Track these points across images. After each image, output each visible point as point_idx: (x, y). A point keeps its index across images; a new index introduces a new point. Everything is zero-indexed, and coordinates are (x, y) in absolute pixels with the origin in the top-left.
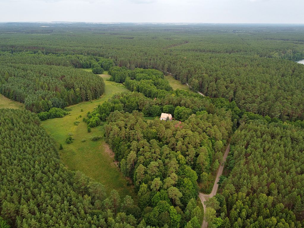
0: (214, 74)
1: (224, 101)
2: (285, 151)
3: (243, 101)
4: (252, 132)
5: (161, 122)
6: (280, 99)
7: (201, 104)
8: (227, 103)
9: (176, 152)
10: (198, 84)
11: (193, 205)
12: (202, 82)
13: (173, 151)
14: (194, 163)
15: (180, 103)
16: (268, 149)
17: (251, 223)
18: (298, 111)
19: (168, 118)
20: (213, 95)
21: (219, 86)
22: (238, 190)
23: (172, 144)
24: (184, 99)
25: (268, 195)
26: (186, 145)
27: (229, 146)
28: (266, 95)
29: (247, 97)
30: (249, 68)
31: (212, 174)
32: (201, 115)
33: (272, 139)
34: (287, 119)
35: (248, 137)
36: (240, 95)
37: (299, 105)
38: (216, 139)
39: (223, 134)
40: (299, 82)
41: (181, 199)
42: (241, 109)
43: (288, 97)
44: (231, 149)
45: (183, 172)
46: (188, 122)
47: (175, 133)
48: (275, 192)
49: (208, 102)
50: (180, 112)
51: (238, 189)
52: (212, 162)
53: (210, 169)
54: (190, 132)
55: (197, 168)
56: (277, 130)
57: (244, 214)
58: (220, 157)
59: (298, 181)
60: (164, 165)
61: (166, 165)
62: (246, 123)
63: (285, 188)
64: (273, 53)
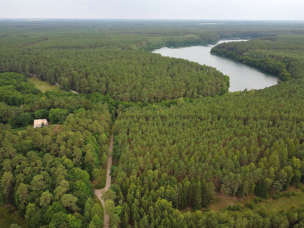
0: (83, 70)
1: (99, 95)
2: (159, 128)
3: (116, 92)
4: (130, 119)
5: (36, 129)
6: (146, 85)
7: (76, 102)
8: (102, 97)
9: (61, 157)
10: (69, 82)
11: (91, 204)
12: (73, 80)
13: (57, 158)
14: (82, 163)
15: (53, 105)
16: (146, 131)
17: (145, 199)
18: (161, 93)
19: (43, 124)
20: (87, 91)
21: (91, 81)
22: (129, 175)
23: (55, 150)
24: (57, 101)
25: (154, 170)
26: (70, 148)
27: (112, 137)
28: (134, 83)
29: (118, 88)
30: (115, 61)
31: (103, 168)
32: (79, 113)
33: (147, 121)
34: (155, 102)
35: (127, 124)
36: (112, 87)
37: (160, 88)
38: (99, 134)
39: (104, 127)
40: (156, 69)
41: (77, 204)
42: (115, 100)
43: (151, 83)
44: (115, 139)
45: (74, 176)
46: (67, 124)
47: (55, 137)
48: (158, 165)
49: (83, 99)
50: (56, 114)
51: (129, 173)
52: (100, 156)
53: (100, 164)
54: (71, 133)
55: (87, 167)
56: (149, 112)
57: (138, 193)
58: (106, 149)
59: (172, 150)
60: (51, 175)
61: (52, 174)
62: (122, 112)
63: (165, 159)
64: (132, 45)
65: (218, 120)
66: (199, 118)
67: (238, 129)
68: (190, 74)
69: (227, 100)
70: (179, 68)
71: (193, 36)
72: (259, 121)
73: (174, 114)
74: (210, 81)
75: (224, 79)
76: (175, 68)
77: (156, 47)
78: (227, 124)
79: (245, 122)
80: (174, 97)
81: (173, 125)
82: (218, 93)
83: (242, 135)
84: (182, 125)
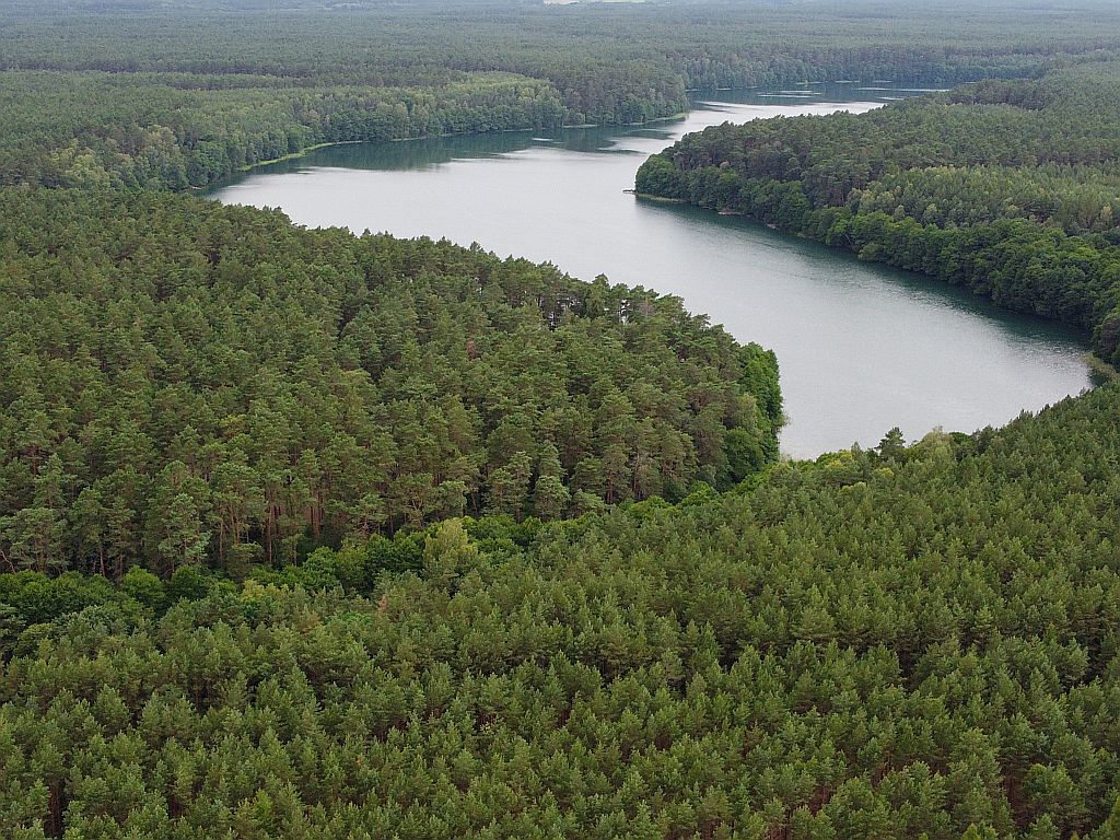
2: (296, 762)
4: (68, 708)
16: (197, 787)
18: (300, 496)
28: (91, 431)
33: (202, 709)
34: (257, 561)
35: (49, 751)
37: (294, 455)
40: (258, 317)
43: (224, 422)
56: (219, 643)
64: (66, 154)
65: (727, 661)
66: (593, 657)
67: (869, 718)
68: (506, 347)
69: (772, 520)
70: (422, 307)
71: (510, 81)
72: (1001, 648)
73: (406, 645)
74: (645, 388)
75: (740, 372)
76: (397, 310)
77: (249, 161)
78: (788, 689)
79: (912, 658)
80: (401, 520)
81: (402, 726)
82: (711, 470)
83: (897, 757)
84: (468, 722)
